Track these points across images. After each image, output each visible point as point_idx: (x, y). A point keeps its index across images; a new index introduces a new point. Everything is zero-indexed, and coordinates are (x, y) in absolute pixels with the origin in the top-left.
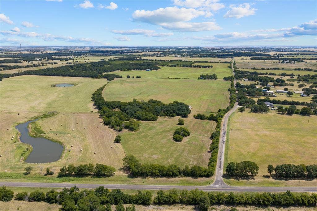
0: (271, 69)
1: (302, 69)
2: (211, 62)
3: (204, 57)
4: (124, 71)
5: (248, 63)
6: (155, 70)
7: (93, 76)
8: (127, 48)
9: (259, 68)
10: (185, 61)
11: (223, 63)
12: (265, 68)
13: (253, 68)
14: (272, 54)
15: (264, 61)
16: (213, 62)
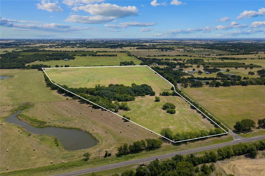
0: (160, 56)
1: (181, 55)
2: (109, 52)
3: (98, 47)
4: (44, 61)
5: (138, 52)
6: (72, 60)
7: (20, 67)
8: (14, 41)
9: (152, 56)
10: (88, 51)
11: (119, 52)
12: (156, 56)
13: (148, 55)
14: (147, 44)
15: (148, 50)
16: (111, 52)
